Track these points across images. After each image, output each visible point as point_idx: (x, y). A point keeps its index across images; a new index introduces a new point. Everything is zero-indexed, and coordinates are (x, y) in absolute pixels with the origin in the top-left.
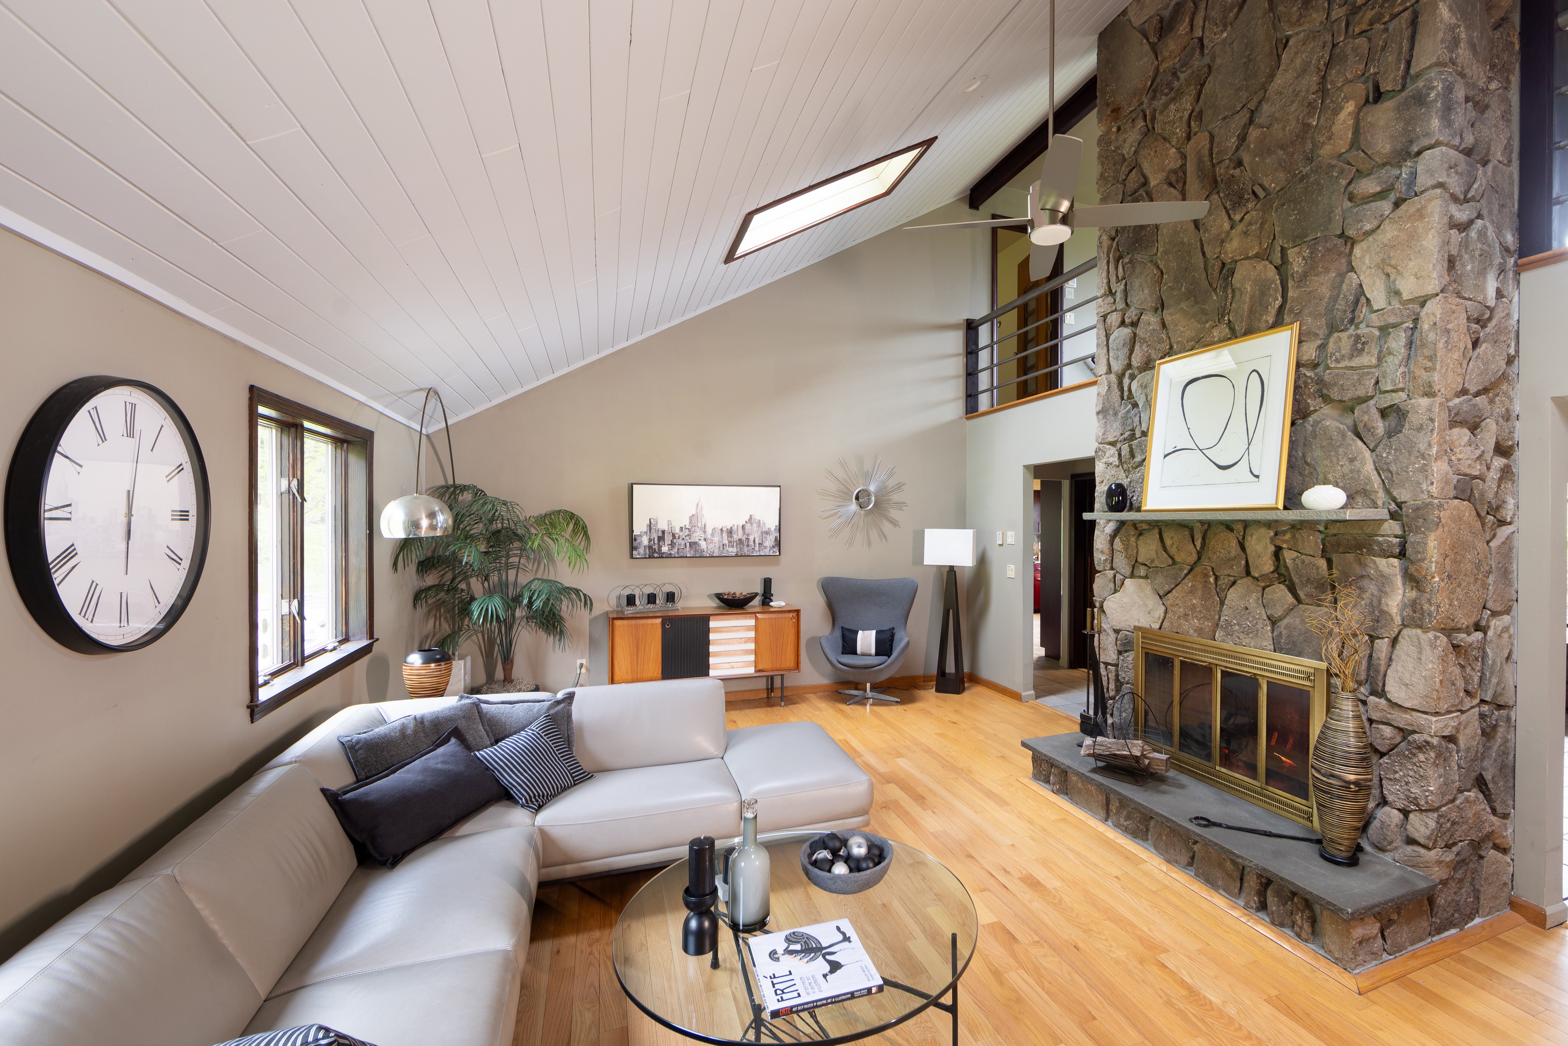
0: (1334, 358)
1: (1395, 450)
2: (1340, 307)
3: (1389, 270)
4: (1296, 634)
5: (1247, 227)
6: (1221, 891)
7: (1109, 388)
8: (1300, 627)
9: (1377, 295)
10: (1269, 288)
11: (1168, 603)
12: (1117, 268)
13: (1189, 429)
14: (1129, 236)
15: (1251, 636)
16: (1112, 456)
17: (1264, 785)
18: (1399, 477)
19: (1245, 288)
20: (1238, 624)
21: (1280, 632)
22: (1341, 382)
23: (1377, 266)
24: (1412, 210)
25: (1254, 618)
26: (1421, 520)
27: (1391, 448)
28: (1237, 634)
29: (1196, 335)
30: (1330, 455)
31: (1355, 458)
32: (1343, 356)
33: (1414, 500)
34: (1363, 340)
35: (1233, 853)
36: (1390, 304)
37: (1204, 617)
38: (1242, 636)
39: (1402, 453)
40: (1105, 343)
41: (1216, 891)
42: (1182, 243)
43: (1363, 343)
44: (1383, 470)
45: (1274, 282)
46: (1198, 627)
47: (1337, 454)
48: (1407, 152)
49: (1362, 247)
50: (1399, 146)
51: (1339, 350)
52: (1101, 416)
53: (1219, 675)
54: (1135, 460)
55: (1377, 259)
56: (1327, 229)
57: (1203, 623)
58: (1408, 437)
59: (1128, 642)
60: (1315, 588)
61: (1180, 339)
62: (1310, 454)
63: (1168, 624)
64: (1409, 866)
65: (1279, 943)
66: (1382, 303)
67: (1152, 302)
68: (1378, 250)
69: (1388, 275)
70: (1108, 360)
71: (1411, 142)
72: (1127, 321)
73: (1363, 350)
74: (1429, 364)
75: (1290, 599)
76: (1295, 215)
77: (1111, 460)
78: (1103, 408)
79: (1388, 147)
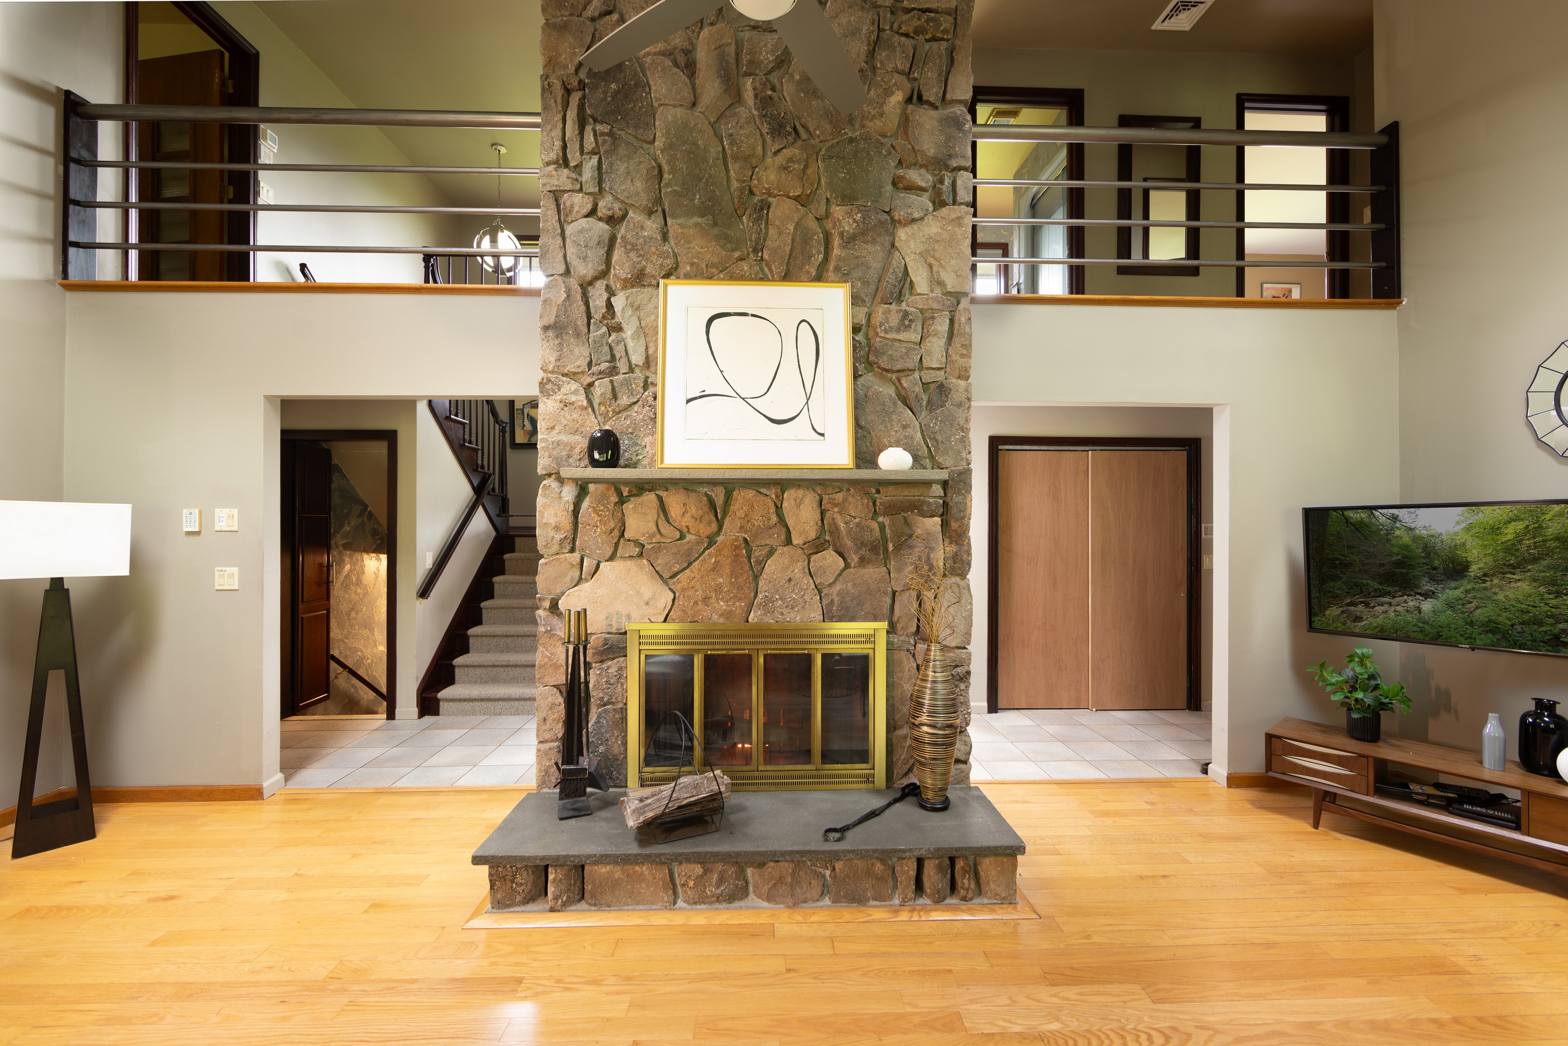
0: (883, 328)
1: (941, 421)
2: (890, 280)
3: (933, 261)
4: (849, 599)
5: (787, 162)
6: (872, 903)
7: (568, 296)
8: (853, 591)
9: (920, 278)
10: (811, 238)
11: (678, 588)
12: (581, 133)
13: (721, 371)
14: (605, 99)
15: (796, 609)
16: (575, 392)
17: (820, 766)
18: (944, 446)
19: (787, 228)
20: (781, 599)
21: (832, 600)
22: (890, 352)
23: (921, 254)
24: (954, 216)
25: (801, 589)
26: (962, 484)
27: (937, 419)
28: (780, 610)
29: (720, 263)
30: (885, 420)
31: (908, 425)
32: (891, 328)
33: (955, 466)
34: (911, 317)
35: (900, 850)
36: (932, 291)
37: (735, 597)
38: (785, 611)
39: (945, 425)
40: (559, 231)
41: (864, 905)
42: (697, 145)
43: (910, 321)
44: (930, 438)
45: (815, 233)
46: (725, 610)
47: (891, 420)
48: (945, 164)
49: (907, 233)
50: (940, 156)
51: (887, 322)
52: (551, 333)
53: (761, 660)
54: (618, 402)
55: (922, 248)
56: (878, 201)
57: (734, 604)
58: (950, 412)
59: (608, 648)
60: (869, 550)
61: (695, 260)
62: (863, 417)
63: (679, 613)
64: (955, 784)
65: (959, 918)
66: (925, 289)
67: (648, 200)
68: (924, 239)
69: (931, 266)
70: (565, 256)
71: (950, 156)
72: (602, 211)
73: (909, 326)
74: (965, 352)
75: (841, 563)
76: (844, 173)
77: (573, 398)
78: (555, 323)
79: (932, 151)
